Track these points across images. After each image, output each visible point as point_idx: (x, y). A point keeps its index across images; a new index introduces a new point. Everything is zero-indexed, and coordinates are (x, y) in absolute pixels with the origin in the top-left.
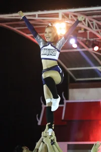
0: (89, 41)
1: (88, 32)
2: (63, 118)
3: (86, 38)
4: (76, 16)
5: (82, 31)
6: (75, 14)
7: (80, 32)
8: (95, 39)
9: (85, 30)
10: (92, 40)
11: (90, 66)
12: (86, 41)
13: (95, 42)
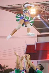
0: (46, 16)
1: (45, 12)
2: (35, 50)
3: (44, 15)
4: (39, 6)
5: (42, 12)
6: (39, 5)
7: (41, 12)
8: (48, 15)
9: (44, 12)
10: (47, 16)
11: (46, 27)
12: (44, 16)
13: (48, 17)
